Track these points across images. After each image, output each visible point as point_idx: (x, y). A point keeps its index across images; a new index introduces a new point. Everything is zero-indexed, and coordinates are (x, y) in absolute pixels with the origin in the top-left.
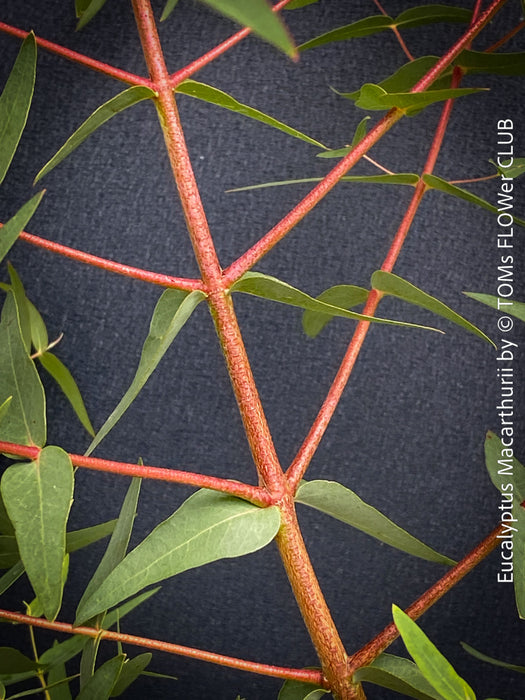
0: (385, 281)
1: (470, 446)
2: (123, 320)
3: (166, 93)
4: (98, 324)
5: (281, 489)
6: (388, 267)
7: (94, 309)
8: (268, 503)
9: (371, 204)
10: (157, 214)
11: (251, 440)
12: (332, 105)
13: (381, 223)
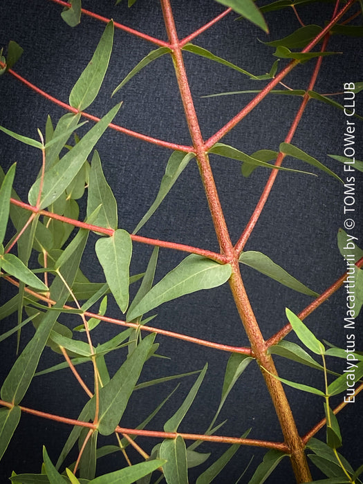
0: (287, 148)
1: (330, 240)
2: (135, 167)
3: (177, 50)
4: (121, 169)
5: (232, 255)
6: (288, 140)
7: (119, 160)
8: (225, 262)
9: (276, 102)
10: (155, 107)
11: (217, 230)
12: (254, 46)
13: (281, 113)
